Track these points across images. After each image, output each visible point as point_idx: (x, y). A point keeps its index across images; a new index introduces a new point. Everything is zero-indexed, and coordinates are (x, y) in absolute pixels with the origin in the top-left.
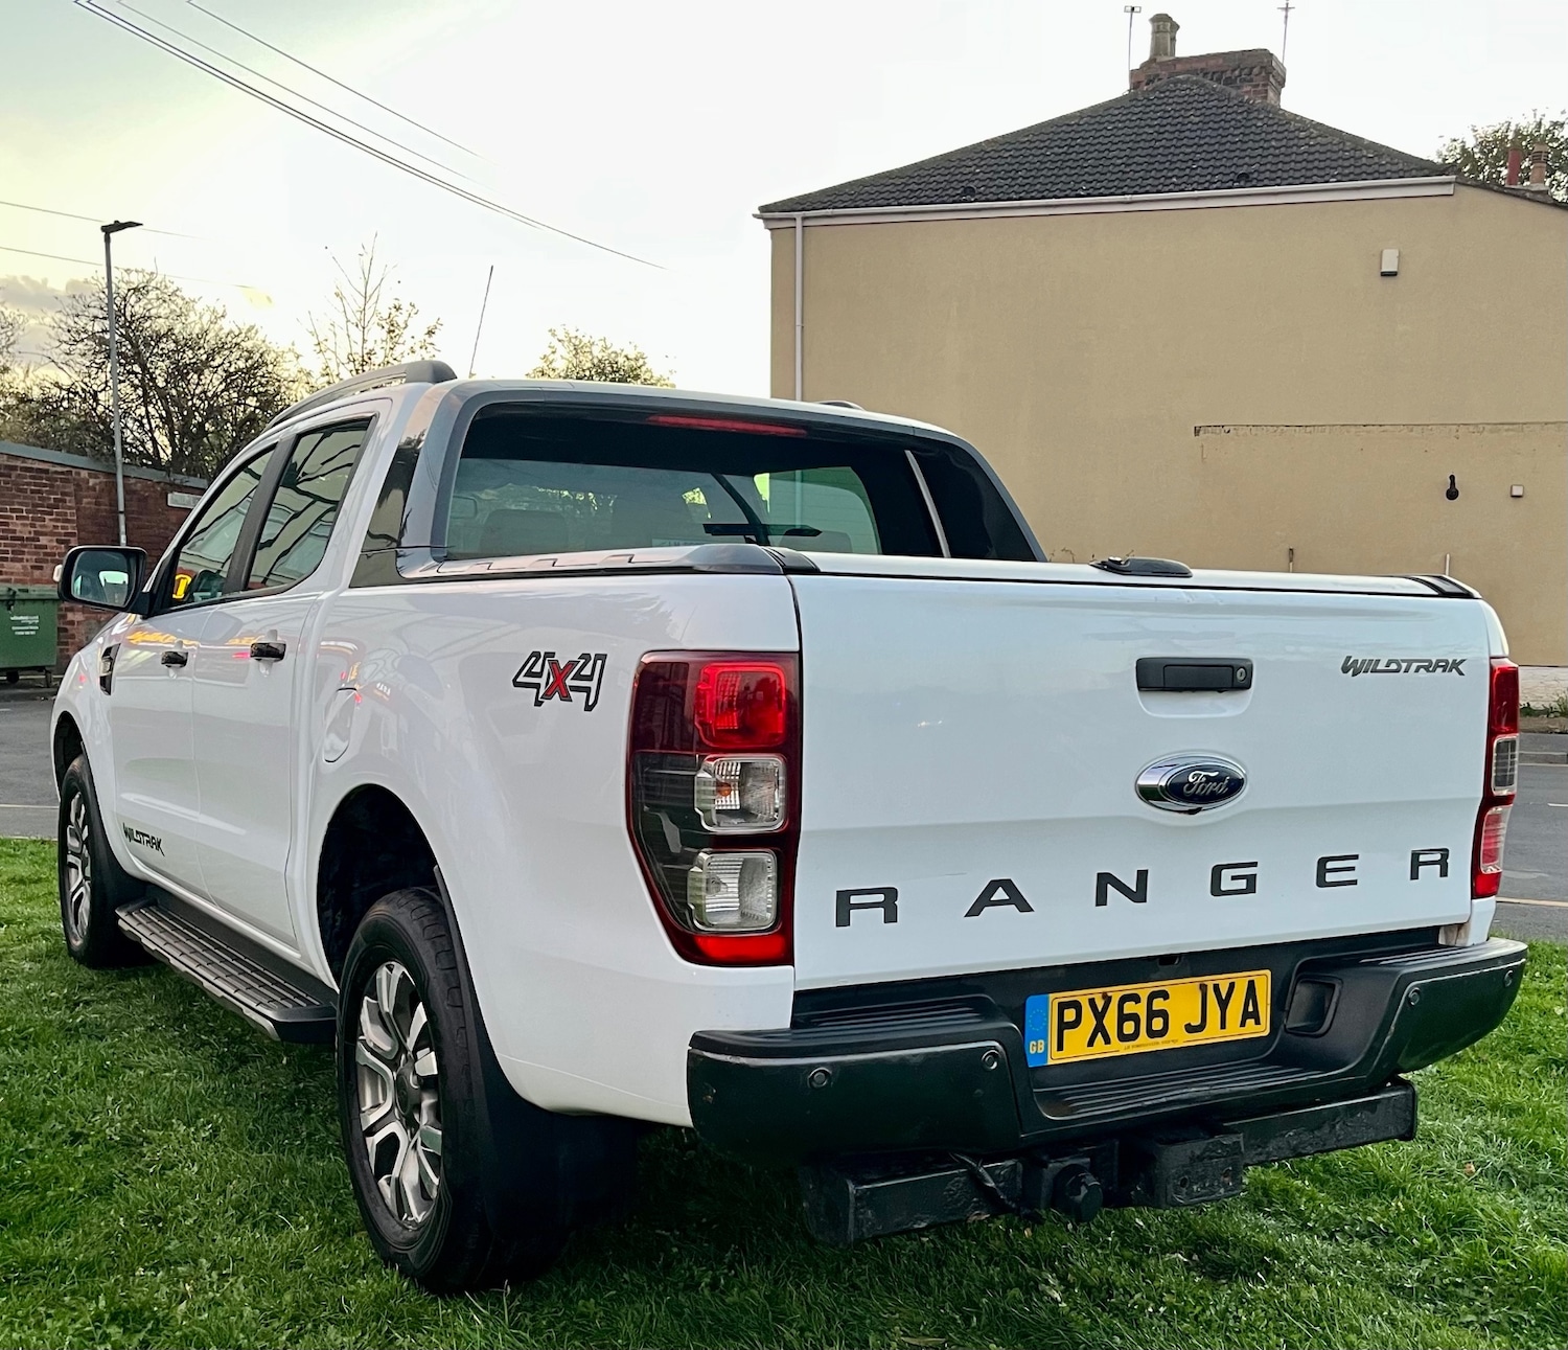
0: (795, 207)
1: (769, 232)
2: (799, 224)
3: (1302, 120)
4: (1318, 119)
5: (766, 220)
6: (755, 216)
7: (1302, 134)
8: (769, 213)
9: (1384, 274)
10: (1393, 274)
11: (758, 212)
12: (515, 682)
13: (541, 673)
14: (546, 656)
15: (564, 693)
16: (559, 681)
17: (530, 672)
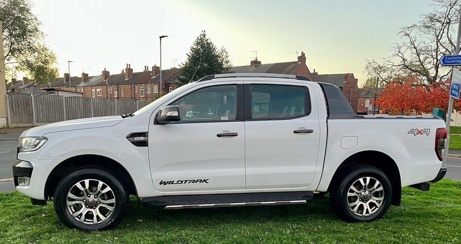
12: (408, 133)
13: (415, 132)
14: (415, 129)
15: (421, 134)
16: (420, 132)
17: (412, 132)
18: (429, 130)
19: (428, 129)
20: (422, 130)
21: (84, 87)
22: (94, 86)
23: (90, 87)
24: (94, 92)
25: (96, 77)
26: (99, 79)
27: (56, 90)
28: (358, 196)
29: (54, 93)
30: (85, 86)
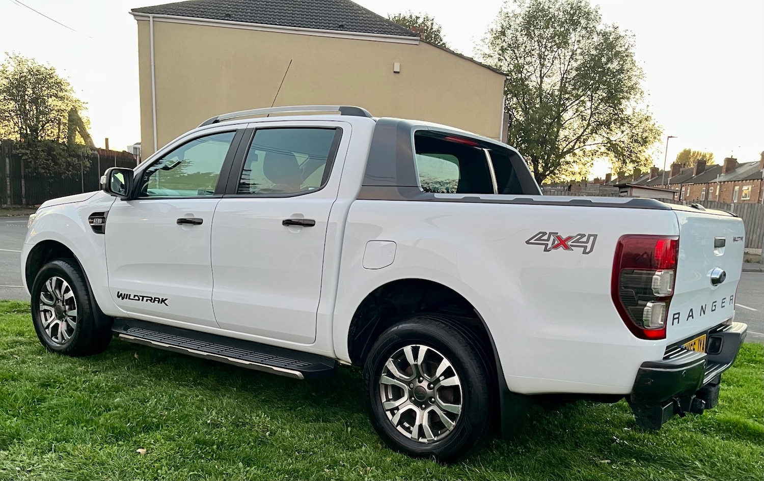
0: (149, 11)
1: (136, 21)
2: (151, 19)
3: (358, 6)
4: (365, 7)
5: (134, 15)
6: (129, 13)
7: (359, 12)
8: (137, 12)
9: (395, 72)
10: (398, 73)
11: (131, 11)
12: (528, 242)
13: (548, 240)
14: (550, 234)
15: (566, 247)
16: (562, 243)
17: (539, 239)
18: (592, 238)
19: (590, 236)
20: (569, 238)
21: (722, 183)
22: (738, 181)
23: (733, 182)
24: (737, 193)
25: (750, 164)
26: (754, 168)
27: (628, 186)
28: (406, 388)
29: (627, 192)
30: (724, 182)
